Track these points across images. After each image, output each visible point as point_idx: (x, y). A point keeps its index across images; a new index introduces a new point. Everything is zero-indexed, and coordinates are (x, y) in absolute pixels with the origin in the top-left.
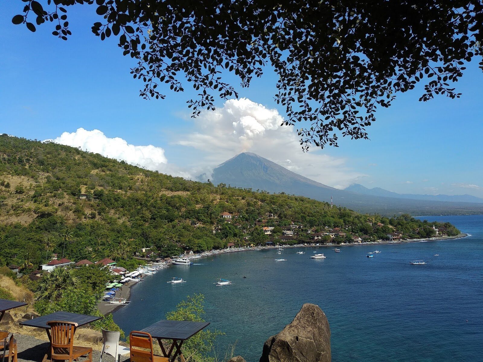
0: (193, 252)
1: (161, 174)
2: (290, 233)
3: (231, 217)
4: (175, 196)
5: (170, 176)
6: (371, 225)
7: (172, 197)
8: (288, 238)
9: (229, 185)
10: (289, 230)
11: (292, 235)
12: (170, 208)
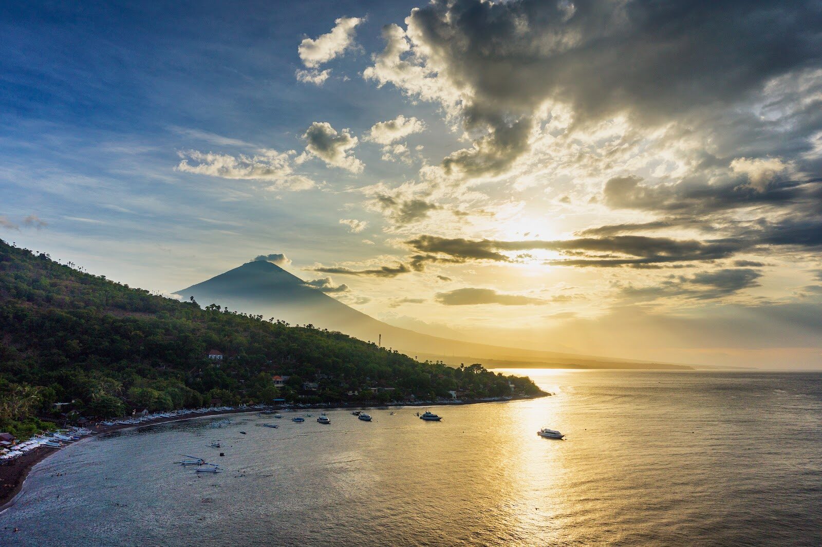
0: (147, 412)
1: (110, 282)
2: (312, 385)
3: (222, 358)
4: (128, 320)
5: (126, 286)
6: (430, 377)
7: (122, 321)
8: (310, 392)
9: (226, 308)
10: (312, 381)
11: (315, 390)
12: (118, 337)
